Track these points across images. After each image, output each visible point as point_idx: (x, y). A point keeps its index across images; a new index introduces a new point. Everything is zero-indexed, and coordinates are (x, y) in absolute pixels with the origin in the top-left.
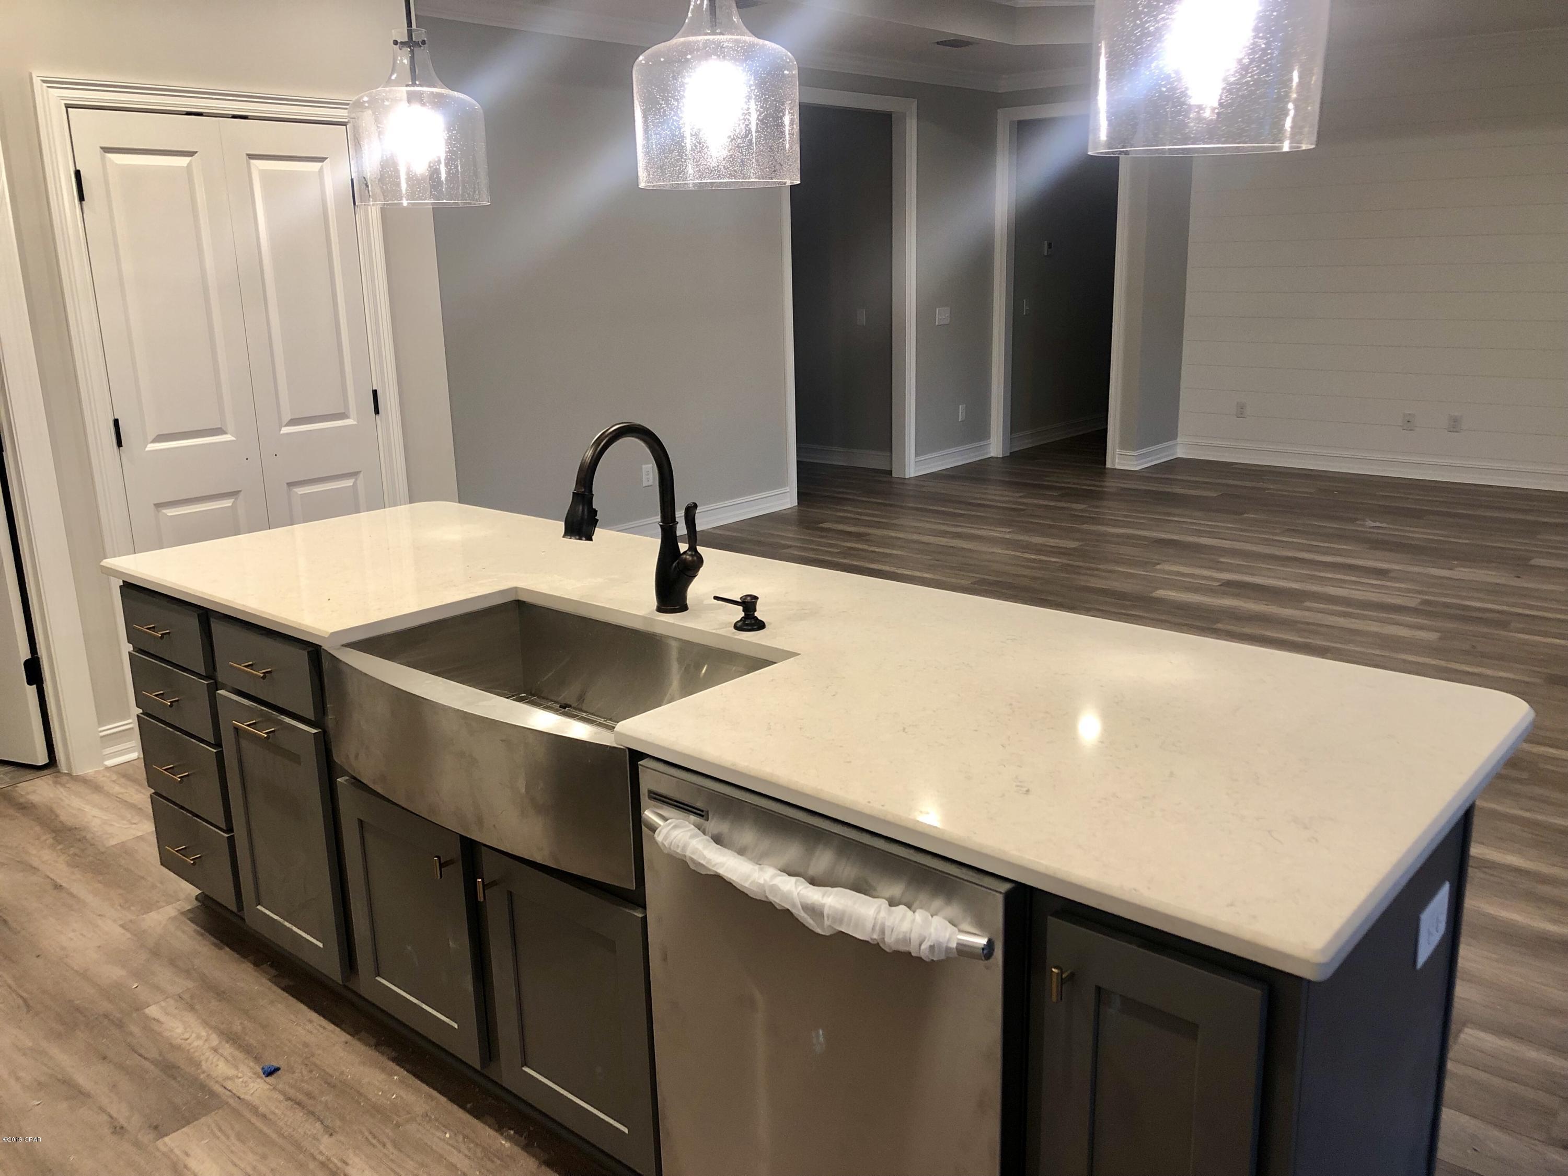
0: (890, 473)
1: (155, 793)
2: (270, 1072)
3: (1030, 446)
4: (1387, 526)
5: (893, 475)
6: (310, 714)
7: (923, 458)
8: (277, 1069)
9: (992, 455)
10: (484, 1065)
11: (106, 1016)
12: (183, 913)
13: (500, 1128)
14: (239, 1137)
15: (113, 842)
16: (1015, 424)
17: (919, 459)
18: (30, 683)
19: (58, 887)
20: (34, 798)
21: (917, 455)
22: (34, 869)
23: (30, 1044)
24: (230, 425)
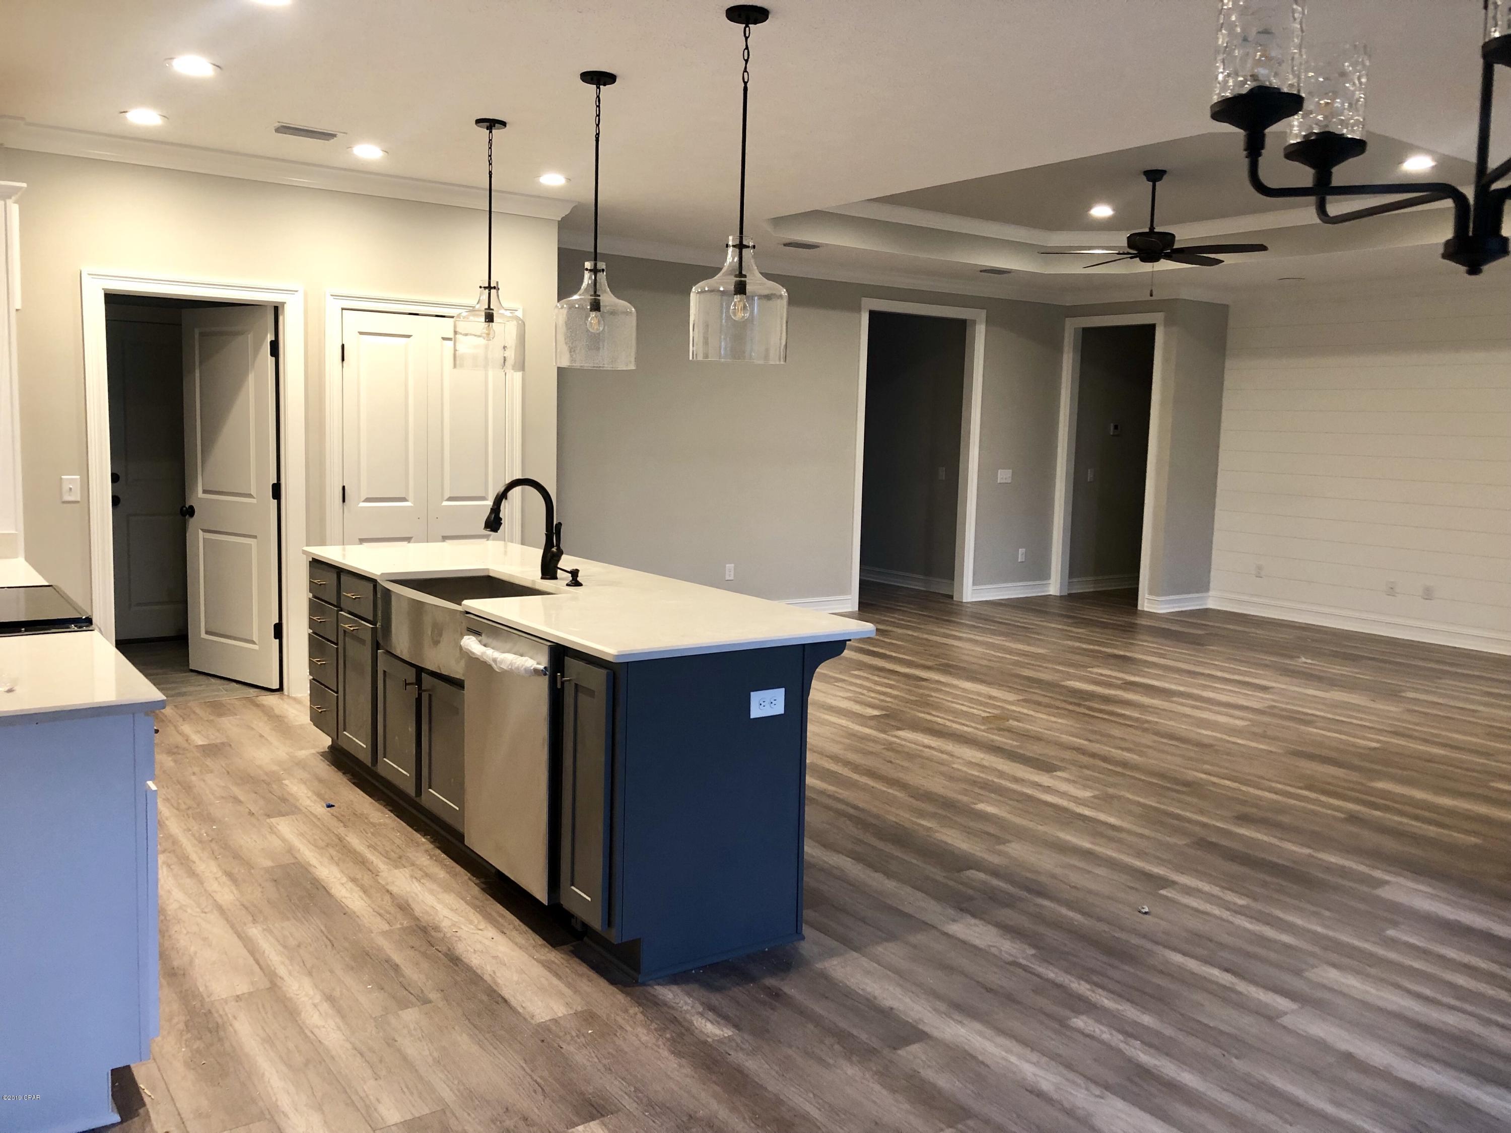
0: (951, 597)
1: (313, 679)
2: (329, 806)
3: (1092, 590)
4: (1318, 663)
5: (955, 599)
6: (371, 618)
7: (978, 587)
8: (333, 806)
9: (1051, 593)
10: (416, 796)
11: (263, 781)
12: (318, 753)
13: (424, 835)
14: (304, 823)
15: (297, 724)
16: (1074, 569)
17: (975, 588)
18: (275, 638)
19: (261, 736)
20: (265, 703)
21: (974, 584)
22: (253, 729)
23: (224, 785)
24: (411, 496)
